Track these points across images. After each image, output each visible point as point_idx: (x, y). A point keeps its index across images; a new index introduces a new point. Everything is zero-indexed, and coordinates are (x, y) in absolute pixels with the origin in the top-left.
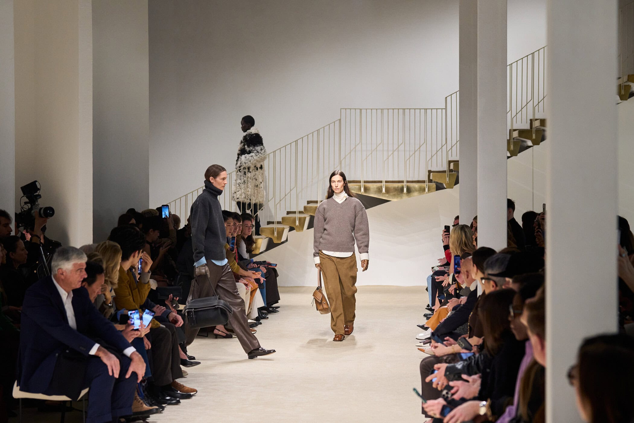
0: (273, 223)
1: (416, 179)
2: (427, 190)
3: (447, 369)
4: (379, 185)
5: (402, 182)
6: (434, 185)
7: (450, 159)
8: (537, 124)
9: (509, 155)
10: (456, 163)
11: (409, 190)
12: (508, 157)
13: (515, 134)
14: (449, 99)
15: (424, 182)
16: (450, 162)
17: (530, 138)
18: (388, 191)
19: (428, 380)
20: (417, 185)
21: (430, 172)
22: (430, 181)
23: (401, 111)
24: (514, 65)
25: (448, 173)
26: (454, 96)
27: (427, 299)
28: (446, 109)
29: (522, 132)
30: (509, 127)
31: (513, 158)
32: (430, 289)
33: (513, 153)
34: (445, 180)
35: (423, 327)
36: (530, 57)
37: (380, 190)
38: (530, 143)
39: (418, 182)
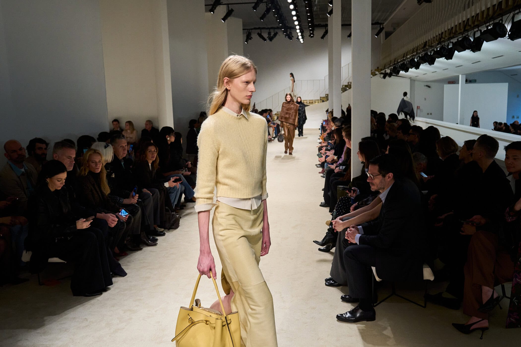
0: (278, 112)
1: (317, 99)
2: (320, 102)
3: (326, 149)
4: (307, 101)
5: (313, 100)
6: (322, 101)
7: (326, 93)
8: (350, 83)
9: (342, 92)
10: (328, 95)
11: (315, 102)
12: (342, 93)
13: (344, 86)
14: (326, 77)
15: (319, 100)
16: (326, 94)
17: (348, 88)
18: (309, 103)
19: (320, 152)
20: (317, 101)
21: (321, 97)
22: (321, 100)
23: (313, 81)
24: (343, 67)
25: (325, 98)
26: (327, 76)
27: (320, 131)
28: (325, 80)
29: (346, 86)
30: (342, 84)
31: (343, 93)
32: (321, 129)
33: (343, 92)
34: (325, 99)
35: (319, 139)
36: (348, 65)
37: (307, 103)
38: (348, 89)
39: (318, 100)
